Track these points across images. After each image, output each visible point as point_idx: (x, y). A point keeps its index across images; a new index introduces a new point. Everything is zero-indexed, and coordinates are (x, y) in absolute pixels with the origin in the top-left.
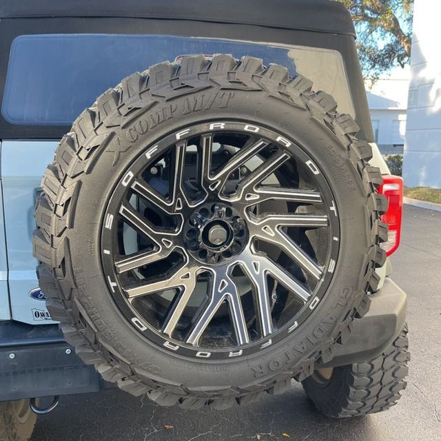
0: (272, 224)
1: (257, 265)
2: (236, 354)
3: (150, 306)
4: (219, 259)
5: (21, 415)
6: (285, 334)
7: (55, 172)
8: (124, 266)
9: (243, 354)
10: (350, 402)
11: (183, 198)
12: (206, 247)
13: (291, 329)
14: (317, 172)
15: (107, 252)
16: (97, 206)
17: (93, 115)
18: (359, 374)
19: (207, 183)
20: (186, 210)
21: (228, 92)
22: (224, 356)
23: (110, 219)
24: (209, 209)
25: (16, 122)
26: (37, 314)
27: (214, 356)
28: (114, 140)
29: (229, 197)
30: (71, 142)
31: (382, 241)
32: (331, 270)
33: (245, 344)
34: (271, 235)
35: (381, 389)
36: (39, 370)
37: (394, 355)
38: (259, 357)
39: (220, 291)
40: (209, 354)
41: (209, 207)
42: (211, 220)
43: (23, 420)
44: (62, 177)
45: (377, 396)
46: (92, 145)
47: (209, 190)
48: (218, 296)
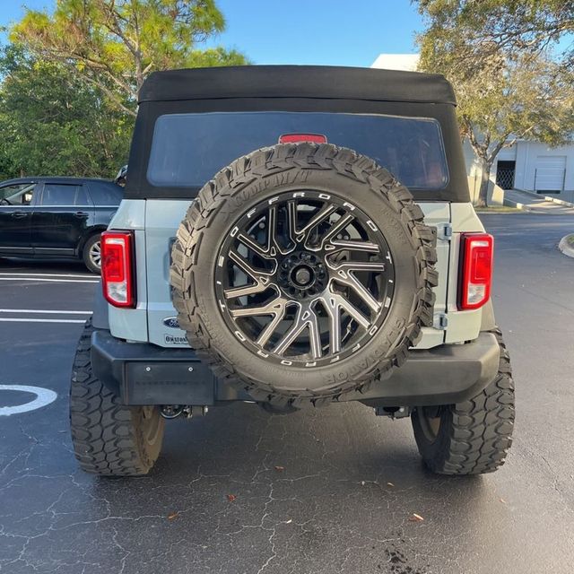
0: (345, 269)
1: (334, 301)
2: (311, 365)
3: (250, 327)
4: (305, 296)
5: (150, 439)
6: (350, 353)
7: (186, 226)
8: (231, 294)
9: (317, 366)
10: (452, 454)
11: (275, 247)
12: (295, 286)
13: (354, 349)
14: (375, 230)
15: (219, 283)
16: (213, 250)
17: (212, 186)
18: (459, 426)
19: (295, 236)
20: (280, 257)
21: (306, 171)
22: (302, 365)
23: (222, 259)
24: (298, 256)
25: (157, 185)
26: (168, 339)
27: (295, 365)
28: (226, 205)
29: (313, 247)
30: (198, 206)
31: (432, 285)
32: (387, 306)
33: (318, 358)
34: (345, 278)
35: (483, 443)
36: (168, 383)
37: (497, 411)
38: (329, 368)
39: (303, 319)
40: (291, 363)
41: (297, 254)
42: (297, 264)
43: (151, 443)
44: (190, 230)
45: (480, 450)
46: (211, 208)
47: (297, 242)
48: (301, 322)
